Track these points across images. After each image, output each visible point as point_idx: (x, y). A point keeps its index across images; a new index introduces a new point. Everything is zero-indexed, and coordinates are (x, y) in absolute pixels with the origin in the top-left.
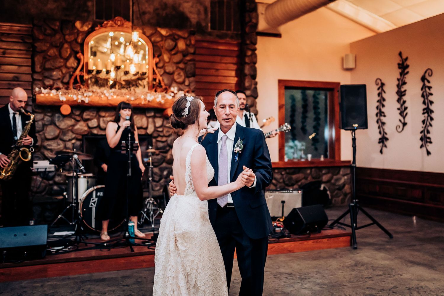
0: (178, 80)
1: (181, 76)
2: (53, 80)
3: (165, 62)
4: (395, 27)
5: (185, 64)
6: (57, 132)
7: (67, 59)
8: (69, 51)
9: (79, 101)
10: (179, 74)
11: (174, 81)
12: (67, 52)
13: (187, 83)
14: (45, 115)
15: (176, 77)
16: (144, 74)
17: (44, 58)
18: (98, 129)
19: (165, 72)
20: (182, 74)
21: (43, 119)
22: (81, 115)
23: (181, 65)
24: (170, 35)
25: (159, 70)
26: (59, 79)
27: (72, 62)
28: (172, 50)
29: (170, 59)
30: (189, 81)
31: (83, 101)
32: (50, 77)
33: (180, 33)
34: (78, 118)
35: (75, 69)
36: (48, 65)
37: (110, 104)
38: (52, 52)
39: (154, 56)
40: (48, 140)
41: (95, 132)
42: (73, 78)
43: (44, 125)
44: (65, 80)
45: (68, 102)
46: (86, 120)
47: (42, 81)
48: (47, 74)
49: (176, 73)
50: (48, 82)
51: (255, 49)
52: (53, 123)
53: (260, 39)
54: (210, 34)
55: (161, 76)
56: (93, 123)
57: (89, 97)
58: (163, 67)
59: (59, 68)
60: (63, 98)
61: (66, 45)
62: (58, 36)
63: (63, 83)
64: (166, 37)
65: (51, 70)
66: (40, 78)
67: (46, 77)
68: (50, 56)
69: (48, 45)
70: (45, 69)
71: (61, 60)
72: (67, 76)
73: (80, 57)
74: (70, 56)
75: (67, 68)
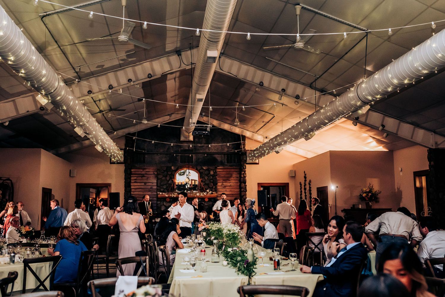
2: (164, 189)
4: (317, 155)
5: (213, 180)
8: (169, 178)
11: (209, 187)
13: (214, 188)
16: (197, 185)
19: (205, 184)
20: (212, 184)
21: (160, 203)
24: (207, 169)
25: (203, 183)
26: (166, 188)
27: (170, 182)
28: (208, 175)
29: (207, 178)
33: (211, 168)
35: (172, 184)
38: (164, 178)
39: (200, 178)
43: (161, 205)
50: (162, 190)
51: (245, 171)
52: (164, 205)
54: (226, 165)
55: (203, 185)
58: (205, 182)
59: (166, 184)
60: (167, 196)
61: (168, 176)
62: (166, 173)
63: (167, 190)
64: (205, 170)
65: (163, 185)
66: (159, 188)
67: (161, 188)
68: (163, 180)
69: (162, 176)
70: (161, 185)
71: (167, 181)
72: (169, 187)
73: (173, 180)
74: (170, 180)
75: (169, 184)
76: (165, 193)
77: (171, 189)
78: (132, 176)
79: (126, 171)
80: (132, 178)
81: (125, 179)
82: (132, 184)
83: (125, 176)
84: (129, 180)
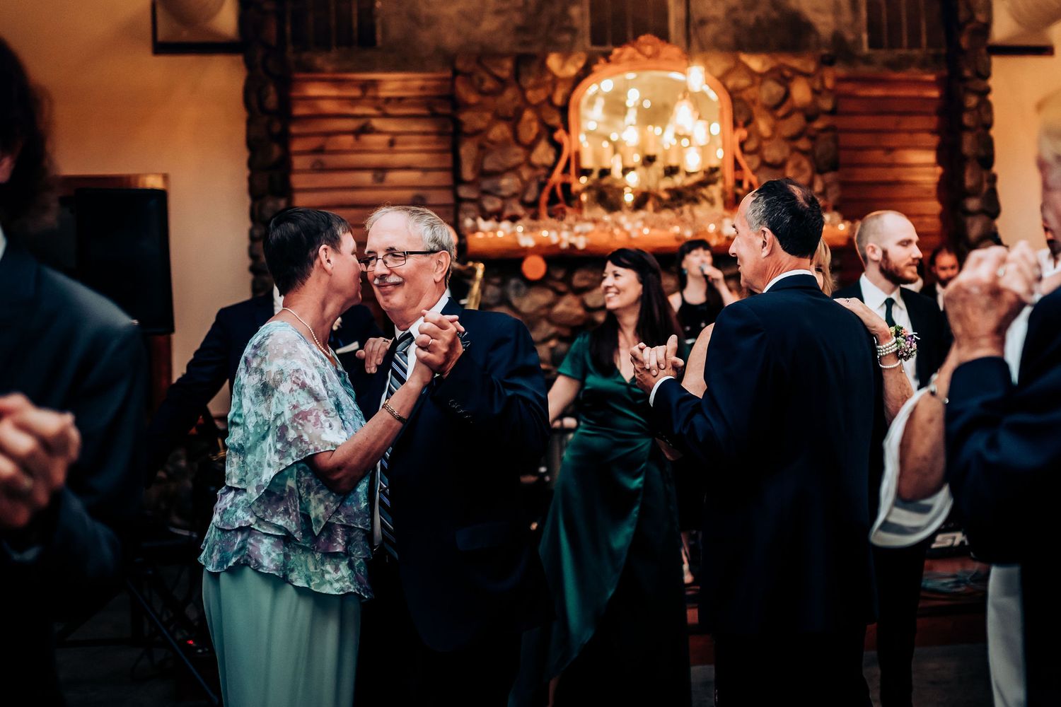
1: (804, 170)
2: (503, 198)
3: (761, 138)
5: (813, 139)
7: (530, 147)
8: (535, 127)
9: (564, 245)
10: (797, 165)
12: (530, 129)
13: (819, 186)
14: (487, 282)
15: (790, 173)
16: (713, 170)
17: (481, 147)
19: (764, 164)
20: (805, 164)
21: (482, 293)
22: (567, 280)
23: (803, 144)
24: (772, 70)
25: (748, 158)
26: (514, 195)
27: (543, 154)
28: (777, 107)
29: (774, 129)
30: (823, 181)
31: (572, 246)
32: (494, 192)
33: (796, 63)
34: (562, 288)
35: (551, 169)
36: (489, 164)
38: (499, 131)
39: (735, 125)
42: (547, 190)
44: (529, 197)
45: (538, 250)
46: (579, 292)
47: (478, 202)
48: (486, 184)
49: (790, 165)
50: (491, 204)
51: (988, 91)
52: (504, 300)
53: (997, 63)
54: (867, 60)
55: (754, 172)
56: (593, 298)
57: (586, 234)
58: (757, 151)
59: (514, 169)
60: (527, 241)
61: (528, 115)
62: (509, 94)
63: (525, 204)
64: (763, 76)
65: (497, 174)
66: (474, 195)
67: (486, 193)
68: (493, 142)
69: (488, 116)
70: (483, 174)
71: (519, 150)
72: (534, 187)
73: (561, 140)
74: (538, 138)
75: (533, 167)
76: (514, 219)
77: (553, 199)
78: (294, 129)
79: (252, 97)
80: (297, 146)
81: (253, 144)
82: (298, 181)
83: (250, 122)
84: (276, 151)
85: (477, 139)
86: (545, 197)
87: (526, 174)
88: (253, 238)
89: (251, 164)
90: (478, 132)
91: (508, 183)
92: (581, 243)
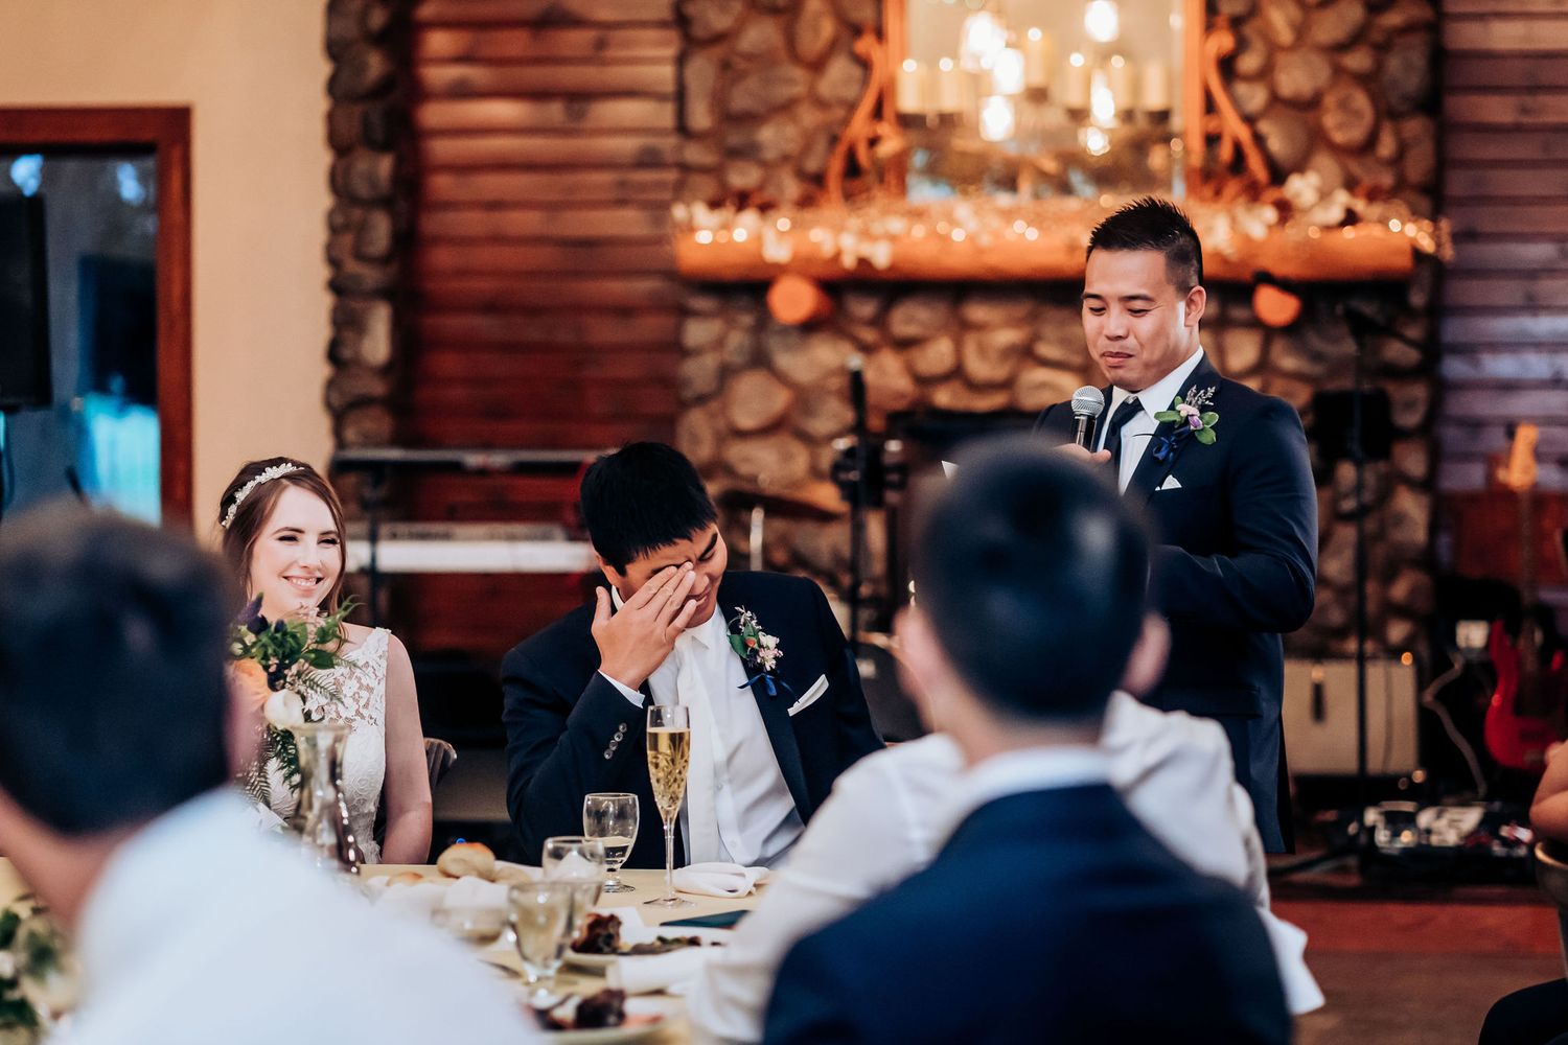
0: (1339, 137)
1: (1357, 114)
2: (764, 164)
3: (1273, 49)
5: (1382, 49)
6: (780, 399)
7: (817, 66)
8: (828, 28)
9: (849, 261)
10: (1344, 105)
11: (1317, 139)
12: (816, 30)
13: (1387, 147)
14: (731, 323)
15: (1330, 120)
16: (1162, 116)
17: (725, 66)
18: (956, 385)
19: (1275, 100)
20: (1361, 101)
21: (719, 343)
22: (879, 321)
23: (1358, 60)
25: (1238, 90)
26: (786, 158)
27: (838, 75)
29: (1301, 31)
30: (1398, 134)
31: (863, 262)
32: (748, 152)
34: (869, 335)
35: (852, 107)
36: (741, 100)
37: (992, 269)
38: (760, 35)
39: (1209, 27)
40: (742, 435)
41: (943, 398)
42: (841, 149)
43: (726, 373)
44: (812, 165)
45: (802, 267)
46: (904, 345)
47: (716, 171)
48: (735, 139)
49: (1330, 101)
50: (743, 177)
52: (760, 360)
55: (1248, 121)
56: (938, 355)
57: (893, 238)
58: (1265, 74)
59: (787, 109)
60: (777, 251)
61: (814, 3)
65: (754, 119)
66: (710, 159)
67: (733, 154)
68: (750, 57)
69: (738, 5)
70: (730, 118)
71: (798, 73)
72: (821, 146)
73: (869, 55)
74: (833, 48)
75: (821, 104)
77: (853, 169)
81: (335, 51)
83: (331, 9)
85: (718, 51)
86: (836, 166)
87: (809, 117)
88: (335, 229)
89: (333, 86)
90: (719, 38)
91: (773, 137)
92: (881, 256)
